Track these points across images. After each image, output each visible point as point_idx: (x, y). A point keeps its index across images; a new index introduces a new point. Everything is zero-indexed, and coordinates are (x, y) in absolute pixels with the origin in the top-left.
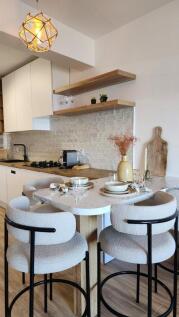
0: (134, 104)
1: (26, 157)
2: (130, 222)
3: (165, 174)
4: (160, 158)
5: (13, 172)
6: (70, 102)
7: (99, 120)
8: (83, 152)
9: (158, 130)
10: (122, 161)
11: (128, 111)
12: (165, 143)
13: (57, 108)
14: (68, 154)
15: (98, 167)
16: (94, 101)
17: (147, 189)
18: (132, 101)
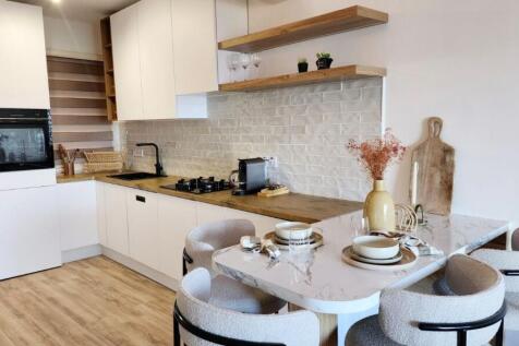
0: (384, 72)
1: (159, 167)
2: (424, 327)
3: (449, 210)
4: (437, 179)
5: (141, 199)
6: (251, 67)
7: (309, 101)
8: (276, 162)
9: (434, 123)
10: (375, 190)
11: (371, 85)
12: (448, 151)
13: (227, 77)
14: (249, 166)
15: (307, 192)
16: (303, 67)
17: (433, 251)
18: (380, 66)
